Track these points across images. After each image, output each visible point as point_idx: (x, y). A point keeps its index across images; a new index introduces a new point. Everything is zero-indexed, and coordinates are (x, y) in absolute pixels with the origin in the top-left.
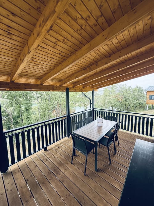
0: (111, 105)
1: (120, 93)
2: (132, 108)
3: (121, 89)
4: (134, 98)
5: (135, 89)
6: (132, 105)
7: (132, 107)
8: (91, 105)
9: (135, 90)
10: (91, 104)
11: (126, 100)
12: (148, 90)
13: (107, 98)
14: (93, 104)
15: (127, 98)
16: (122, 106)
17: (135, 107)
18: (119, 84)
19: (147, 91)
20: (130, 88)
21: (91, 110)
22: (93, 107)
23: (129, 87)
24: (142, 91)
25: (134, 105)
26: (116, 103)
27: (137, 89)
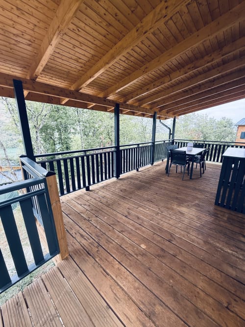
1: (197, 129)
3: (198, 122)
4: (217, 137)
8: (171, 136)
9: (221, 123)
10: (170, 134)
11: (205, 139)
12: (240, 124)
14: (173, 134)
18: (196, 113)
19: (239, 126)
20: (212, 121)
21: (170, 141)
22: (173, 137)
23: (211, 119)
24: (231, 124)
27: (224, 122)
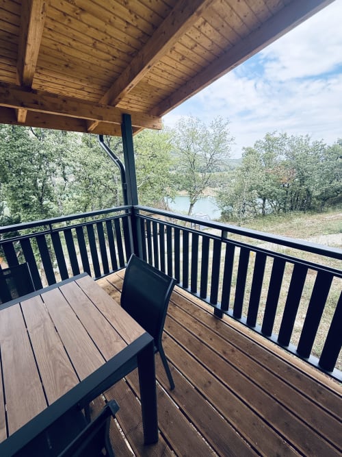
0: (259, 194)
2: (315, 203)
3: (291, 150)
4: (324, 176)
5: (333, 149)
6: (317, 193)
7: (315, 199)
11: (302, 180)
13: (250, 174)
15: (306, 174)
16: (289, 196)
17: (325, 199)
20: (318, 147)
23: (316, 145)
25: (322, 193)
26: (274, 188)
